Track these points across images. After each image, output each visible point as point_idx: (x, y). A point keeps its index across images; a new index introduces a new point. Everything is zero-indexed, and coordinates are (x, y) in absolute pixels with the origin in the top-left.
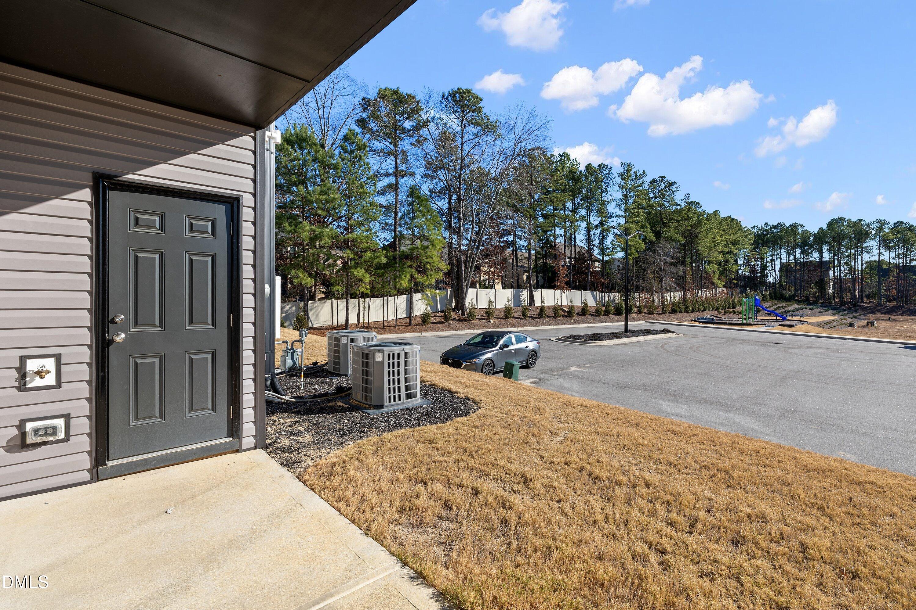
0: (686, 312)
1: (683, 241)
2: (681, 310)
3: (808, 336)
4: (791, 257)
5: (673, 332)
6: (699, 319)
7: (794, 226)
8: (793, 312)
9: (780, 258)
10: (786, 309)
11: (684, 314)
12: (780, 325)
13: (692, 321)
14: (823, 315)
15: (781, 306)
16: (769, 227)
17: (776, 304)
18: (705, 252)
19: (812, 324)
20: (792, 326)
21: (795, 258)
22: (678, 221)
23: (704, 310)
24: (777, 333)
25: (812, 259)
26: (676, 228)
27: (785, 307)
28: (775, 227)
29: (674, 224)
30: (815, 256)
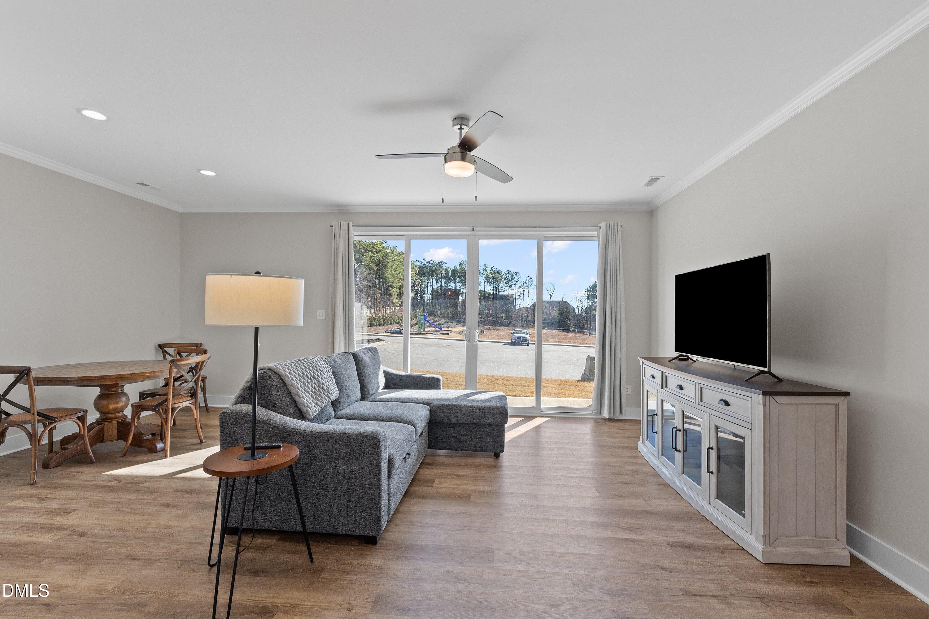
0: (379, 325)
1: (376, 268)
2: (376, 324)
3: (458, 340)
4: (439, 285)
5: (383, 341)
6: (391, 330)
7: (441, 263)
8: (443, 324)
9: (432, 286)
10: (439, 322)
11: (378, 327)
12: (441, 334)
13: (385, 332)
14: (458, 327)
15: (435, 320)
16: (425, 262)
17: (432, 319)
18: (390, 278)
19: (456, 332)
20: (448, 334)
21: (441, 286)
22: (372, 252)
23: (391, 324)
24: (441, 339)
25: (450, 287)
26: (371, 258)
27: (438, 321)
28: (429, 262)
29: (370, 255)
30: (452, 285)
